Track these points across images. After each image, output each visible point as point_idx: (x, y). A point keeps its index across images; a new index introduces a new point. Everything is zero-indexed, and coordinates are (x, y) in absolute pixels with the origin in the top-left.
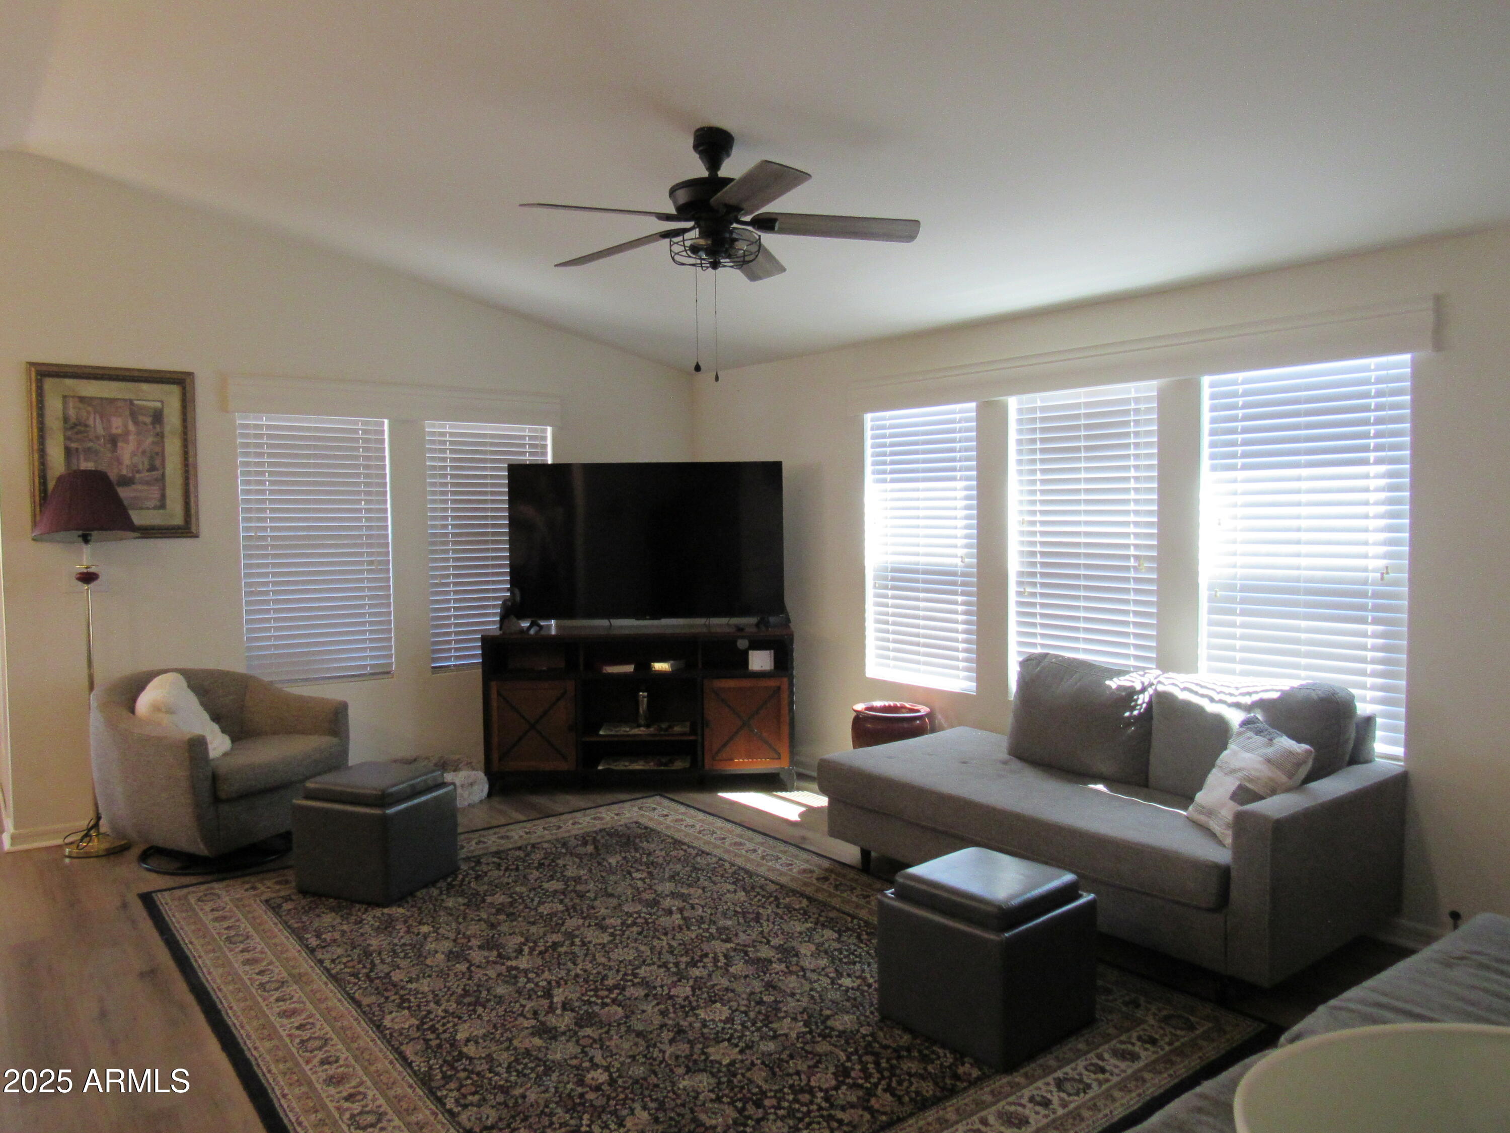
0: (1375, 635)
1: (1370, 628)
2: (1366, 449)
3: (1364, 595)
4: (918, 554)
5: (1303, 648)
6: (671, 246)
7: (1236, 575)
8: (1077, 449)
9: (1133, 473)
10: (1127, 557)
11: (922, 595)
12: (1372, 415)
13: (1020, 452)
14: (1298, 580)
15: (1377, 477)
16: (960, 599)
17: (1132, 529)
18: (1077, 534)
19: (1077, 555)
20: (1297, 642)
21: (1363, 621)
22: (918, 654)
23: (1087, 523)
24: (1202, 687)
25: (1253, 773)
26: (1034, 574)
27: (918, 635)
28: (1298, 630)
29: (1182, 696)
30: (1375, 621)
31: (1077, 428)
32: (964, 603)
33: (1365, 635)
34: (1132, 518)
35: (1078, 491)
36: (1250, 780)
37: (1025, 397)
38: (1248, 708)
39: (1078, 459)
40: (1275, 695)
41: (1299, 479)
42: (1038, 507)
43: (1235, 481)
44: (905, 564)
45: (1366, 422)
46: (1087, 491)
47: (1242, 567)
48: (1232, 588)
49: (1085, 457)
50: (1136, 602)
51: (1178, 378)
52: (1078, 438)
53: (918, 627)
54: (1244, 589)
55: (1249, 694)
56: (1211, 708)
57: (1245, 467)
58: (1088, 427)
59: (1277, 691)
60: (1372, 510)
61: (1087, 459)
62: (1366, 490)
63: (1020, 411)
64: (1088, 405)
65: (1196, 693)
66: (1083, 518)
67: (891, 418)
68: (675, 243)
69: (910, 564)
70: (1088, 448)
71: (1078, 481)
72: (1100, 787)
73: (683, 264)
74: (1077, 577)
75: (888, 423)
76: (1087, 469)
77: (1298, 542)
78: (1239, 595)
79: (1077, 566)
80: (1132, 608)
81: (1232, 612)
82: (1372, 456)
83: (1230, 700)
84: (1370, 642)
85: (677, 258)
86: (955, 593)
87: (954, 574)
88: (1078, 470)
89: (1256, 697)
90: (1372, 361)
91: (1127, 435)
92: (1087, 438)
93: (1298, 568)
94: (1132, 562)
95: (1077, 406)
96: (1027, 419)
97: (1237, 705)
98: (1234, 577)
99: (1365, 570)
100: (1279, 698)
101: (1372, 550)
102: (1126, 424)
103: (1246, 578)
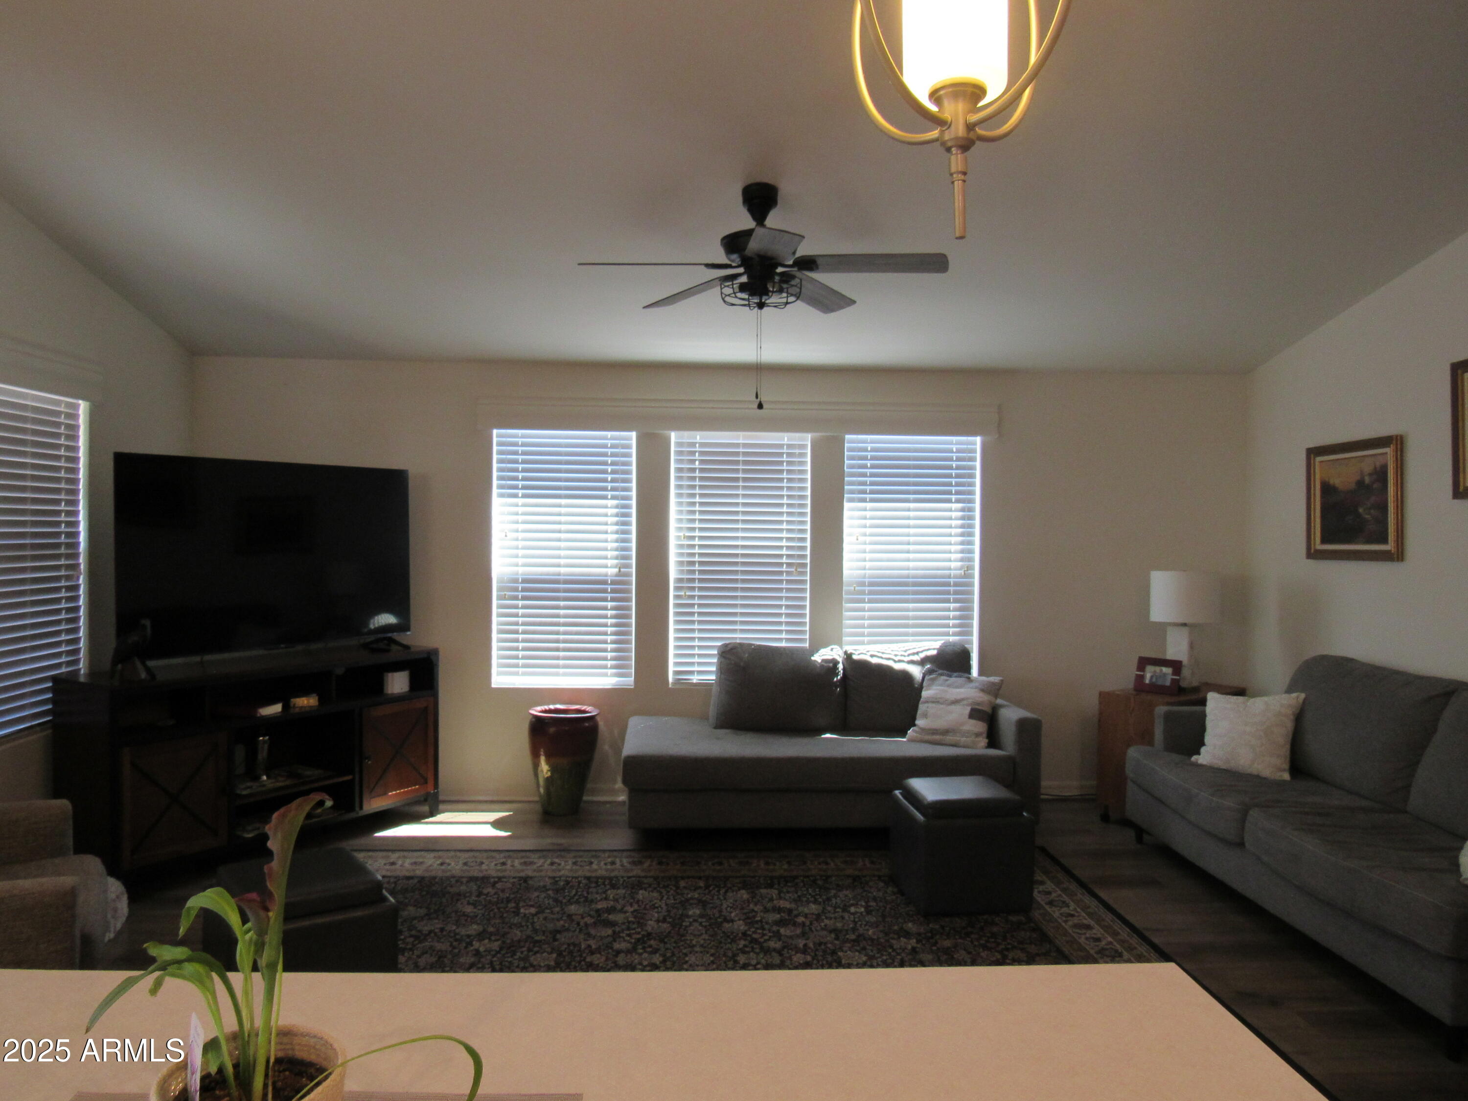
0: (955, 610)
1: (952, 606)
2: (950, 493)
3: (948, 585)
4: (559, 566)
5: (911, 622)
6: (721, 289)
7: (865, 574)
8: (736, 479)
9: (785, 501)
10: (781, 564)
11: (562, 603)
12: (954, 472)
13: (679, 478)
14: (908, 577)
15: (956, 510)
16: (610, 604)
17: (784, 543)
18: (736, 547)
19: (736, 564)
20: (907, 618)
21: (948, 601)
22: (558, 658)
23: (744, 538)
24: (883, 653)
25: (977, 699)
26: (692, 580)
27: (557, 641)
28: (908, 610)
29: (874, 661)
30: (955, 601)
31: (737, 462)
32: (614, 608)
33: (949, 610)
34: (784, 535)
35: (737, 513)
36: (978, 704)
37: (686, 434)
38: (922, 662)
39: (737, 488)
40: (934, 652)
41: (909, 510)
42: (697, 525)
43: (865, 510)
44: (541, 575)
45: (950, 476)
46: (744, 513)
47: (870, 569)
48: (862, 584)
49: (743, 486)
50: (787, 598)
51: (828, 434)
52: (737, 471)
53: (558, 633)
54: (871, 584)
55: (917, 653)
56: (897, 666)
57: (872, 500)
58: (745, 463)
59: (934, 649)
60: (954, 531)
61: (744, 488)
62: (950, 519)
63: (679, 444)
64: (745, 445)
65: (881, 658)
66: (740, 534)
67: (523, 437)
68: (725, 286)
69: (548, 574)
70: (745, 480)
71: (737, 504)
72: (828, 735)
73: (733, 305)
74: (736, 581)
75: (520, 441)
76: (744, 496)
77: (908, 552)
78: (867, 588)
79: (736, 572)
80: (784, 602)
81: (862, 601)
82: (953, 497)
83: (907, 659)
84: (952, 614)
85: (728, 299)
86: (605, 600)
87: (605, 582)
88: (737, 496)
89: (922, 655)
90: (954, 439)
91: (781, 471)
92: (745, 471)
93: (908, 569)
94: (784, 568)
95: (737, 445)
96: (686, 452)
97: (912, 662)
98: (864, 577)
99: (950, 569)
100: (938, 654)
101: (953, 556)
102: (781, 463)
103: (870, 577)
